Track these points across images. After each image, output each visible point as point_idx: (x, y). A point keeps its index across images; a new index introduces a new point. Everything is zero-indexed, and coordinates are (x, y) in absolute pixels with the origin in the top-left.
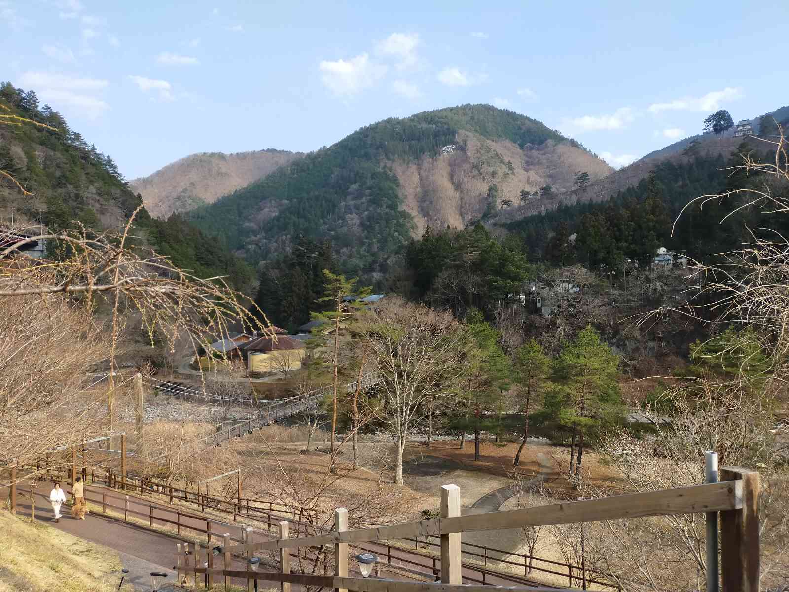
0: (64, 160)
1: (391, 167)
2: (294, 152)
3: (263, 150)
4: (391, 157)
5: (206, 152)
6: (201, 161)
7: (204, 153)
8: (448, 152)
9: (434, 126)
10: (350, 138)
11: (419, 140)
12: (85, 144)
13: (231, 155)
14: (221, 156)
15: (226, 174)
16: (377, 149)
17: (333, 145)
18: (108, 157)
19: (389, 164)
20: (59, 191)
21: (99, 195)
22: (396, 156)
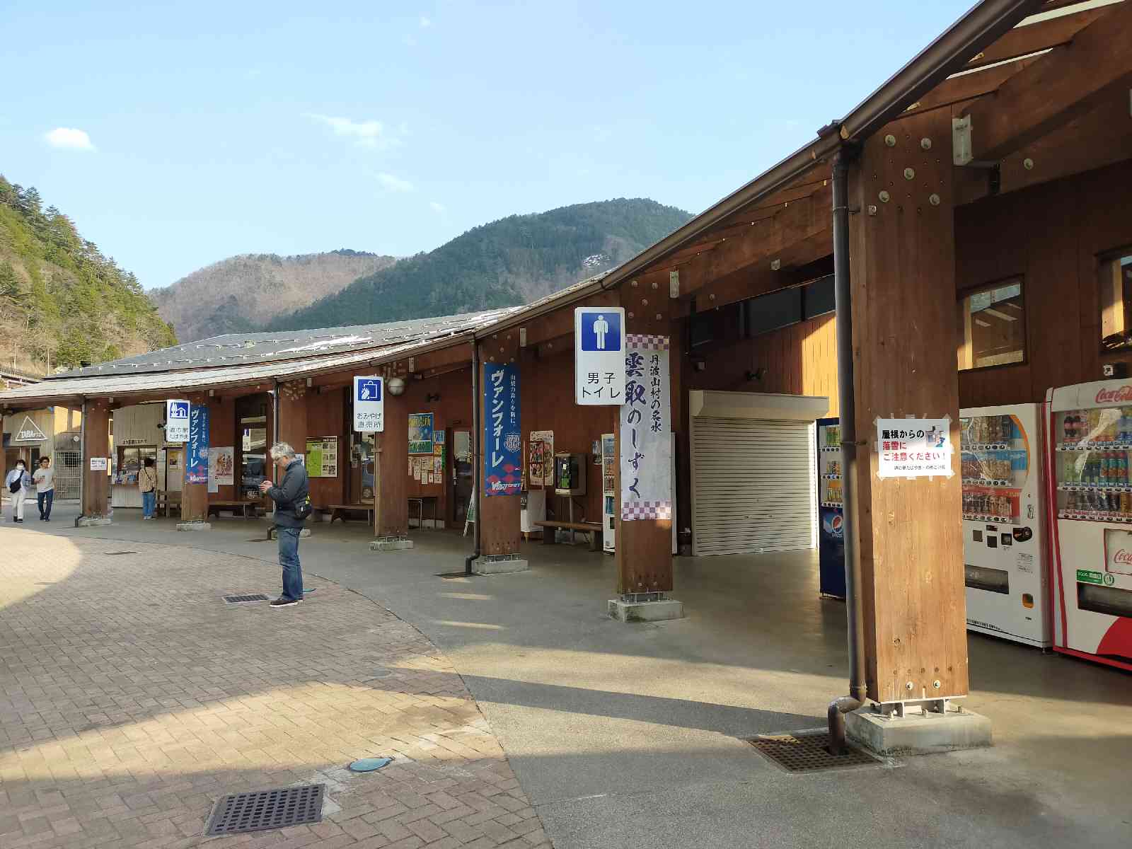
0: (77, 281)
1: (514, 284)
2: (380, 254)
3: (336, 251)
4: (515, 269)
5: (253, 253)
6: (245, 265)
7: (251, 255)
8: (592, 264)
9: (574, 228)
10: (457, 241)
11: (553, 246)
12: (102, 257)
13: (289, 257)
14: (275, 260)
15: (282, 285)
16: (495, 257)
17: (435, 251)
18: (131, 274)
19: (511, 279)
20: (70, 320)
21: (120, 325)
22: (522, 268)
